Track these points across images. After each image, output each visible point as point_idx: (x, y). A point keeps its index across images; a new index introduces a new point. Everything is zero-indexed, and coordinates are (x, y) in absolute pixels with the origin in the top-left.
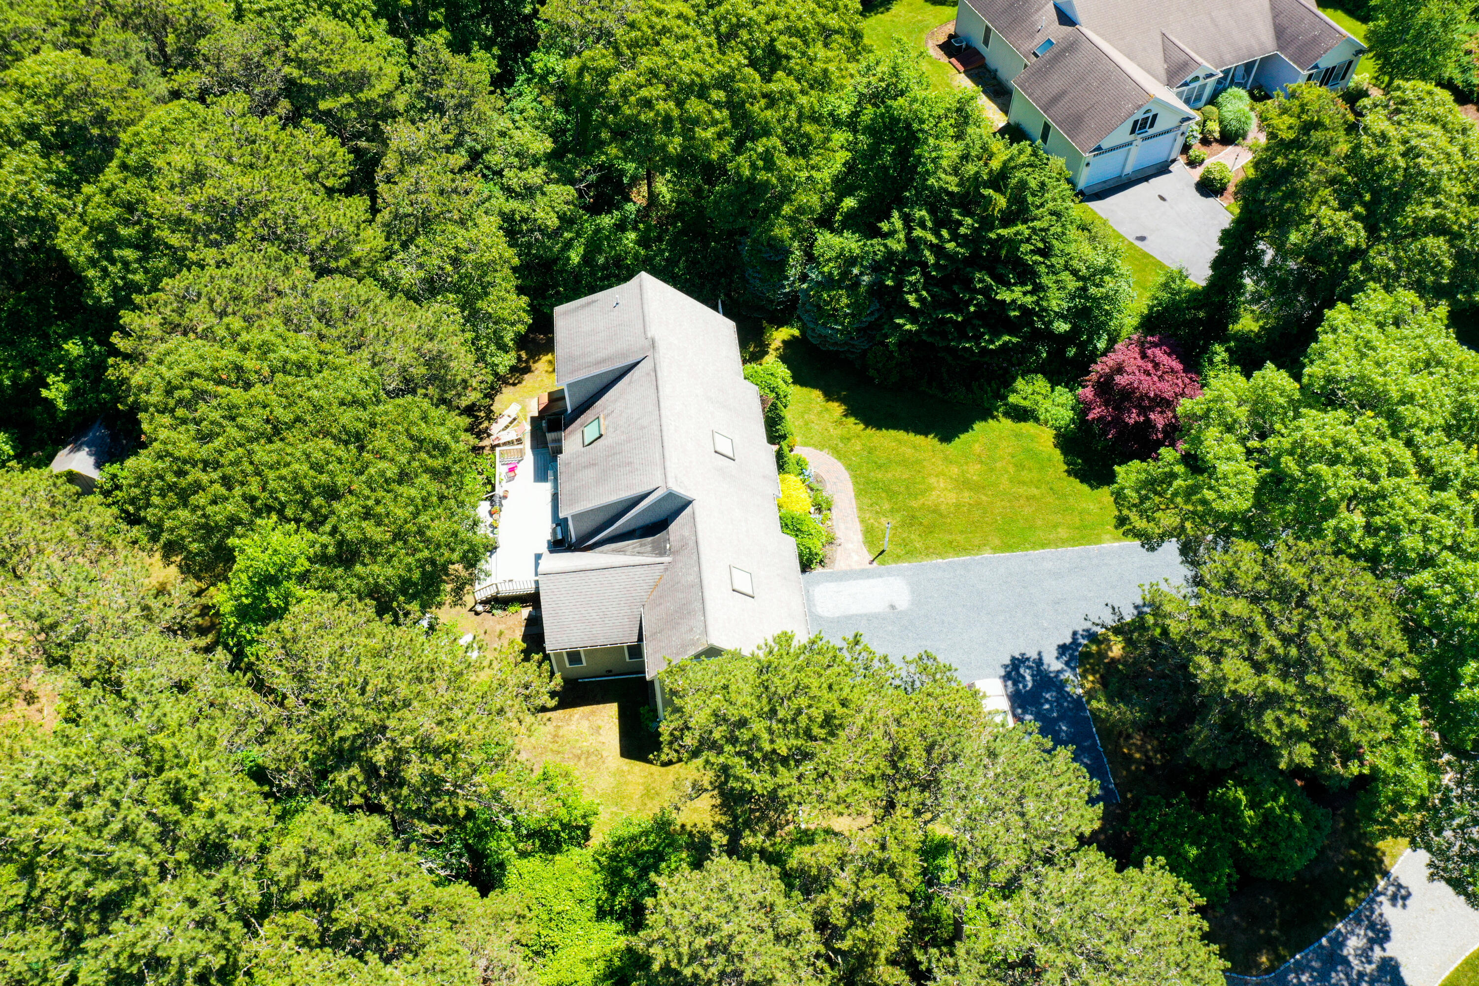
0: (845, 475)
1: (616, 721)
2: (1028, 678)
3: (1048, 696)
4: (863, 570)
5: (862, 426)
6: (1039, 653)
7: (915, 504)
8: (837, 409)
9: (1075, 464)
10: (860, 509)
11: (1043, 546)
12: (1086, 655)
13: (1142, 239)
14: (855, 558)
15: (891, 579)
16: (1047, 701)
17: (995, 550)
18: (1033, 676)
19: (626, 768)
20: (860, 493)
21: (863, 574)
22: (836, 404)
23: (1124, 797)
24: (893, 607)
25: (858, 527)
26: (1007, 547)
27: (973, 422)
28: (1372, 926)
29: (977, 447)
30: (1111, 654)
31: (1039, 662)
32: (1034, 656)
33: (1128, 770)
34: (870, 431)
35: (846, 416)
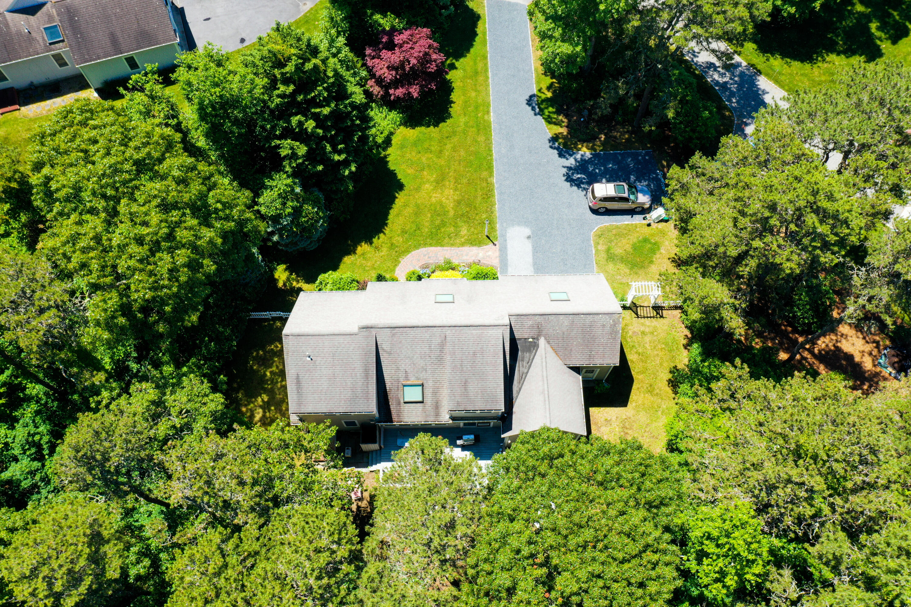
0: (423, 250)
1: (602, 409)
2: (579, 176)
3: (591, 169)
4: (500, 250)
5: (381, 235)
6: (564, 167)
7: (452, 213)
8: (363, 248)
9: (430, 122)
10: (452, 245)
11: (490, 150)
12: (565, 145)
13: (243, 41)
14: (490, 253)
15: (508, 235)
16: (594, 170)
17: (491, 174)
18: (578, 173)
19: (634, 404)
20: (439, 243)
21: (503, 251)
22: (359, 248)
23: (649, 148)
24: (529, 237)
25: (466, 249)
26: (490, 168)
27: (389, 169)
28: (709, 68)
29: (410, 171)
30: (565, 134)
31: (569, 168)
32: (565, 170)
33: (634, 142)
34: (387, 230)
35: (371, 243)
